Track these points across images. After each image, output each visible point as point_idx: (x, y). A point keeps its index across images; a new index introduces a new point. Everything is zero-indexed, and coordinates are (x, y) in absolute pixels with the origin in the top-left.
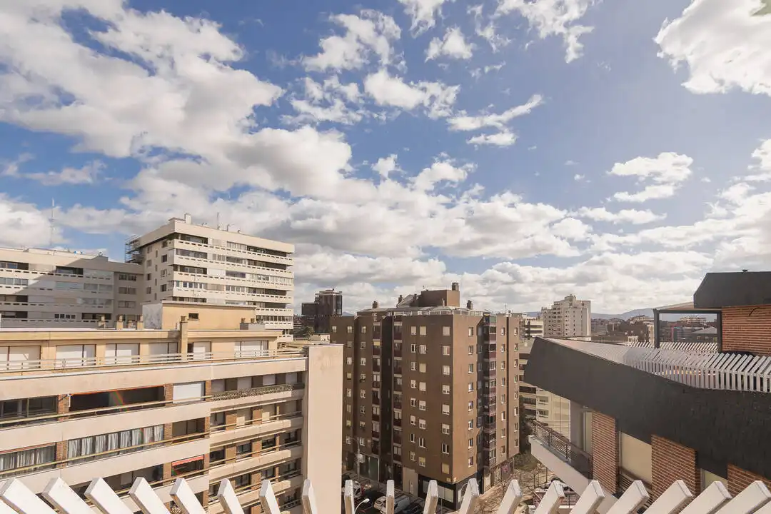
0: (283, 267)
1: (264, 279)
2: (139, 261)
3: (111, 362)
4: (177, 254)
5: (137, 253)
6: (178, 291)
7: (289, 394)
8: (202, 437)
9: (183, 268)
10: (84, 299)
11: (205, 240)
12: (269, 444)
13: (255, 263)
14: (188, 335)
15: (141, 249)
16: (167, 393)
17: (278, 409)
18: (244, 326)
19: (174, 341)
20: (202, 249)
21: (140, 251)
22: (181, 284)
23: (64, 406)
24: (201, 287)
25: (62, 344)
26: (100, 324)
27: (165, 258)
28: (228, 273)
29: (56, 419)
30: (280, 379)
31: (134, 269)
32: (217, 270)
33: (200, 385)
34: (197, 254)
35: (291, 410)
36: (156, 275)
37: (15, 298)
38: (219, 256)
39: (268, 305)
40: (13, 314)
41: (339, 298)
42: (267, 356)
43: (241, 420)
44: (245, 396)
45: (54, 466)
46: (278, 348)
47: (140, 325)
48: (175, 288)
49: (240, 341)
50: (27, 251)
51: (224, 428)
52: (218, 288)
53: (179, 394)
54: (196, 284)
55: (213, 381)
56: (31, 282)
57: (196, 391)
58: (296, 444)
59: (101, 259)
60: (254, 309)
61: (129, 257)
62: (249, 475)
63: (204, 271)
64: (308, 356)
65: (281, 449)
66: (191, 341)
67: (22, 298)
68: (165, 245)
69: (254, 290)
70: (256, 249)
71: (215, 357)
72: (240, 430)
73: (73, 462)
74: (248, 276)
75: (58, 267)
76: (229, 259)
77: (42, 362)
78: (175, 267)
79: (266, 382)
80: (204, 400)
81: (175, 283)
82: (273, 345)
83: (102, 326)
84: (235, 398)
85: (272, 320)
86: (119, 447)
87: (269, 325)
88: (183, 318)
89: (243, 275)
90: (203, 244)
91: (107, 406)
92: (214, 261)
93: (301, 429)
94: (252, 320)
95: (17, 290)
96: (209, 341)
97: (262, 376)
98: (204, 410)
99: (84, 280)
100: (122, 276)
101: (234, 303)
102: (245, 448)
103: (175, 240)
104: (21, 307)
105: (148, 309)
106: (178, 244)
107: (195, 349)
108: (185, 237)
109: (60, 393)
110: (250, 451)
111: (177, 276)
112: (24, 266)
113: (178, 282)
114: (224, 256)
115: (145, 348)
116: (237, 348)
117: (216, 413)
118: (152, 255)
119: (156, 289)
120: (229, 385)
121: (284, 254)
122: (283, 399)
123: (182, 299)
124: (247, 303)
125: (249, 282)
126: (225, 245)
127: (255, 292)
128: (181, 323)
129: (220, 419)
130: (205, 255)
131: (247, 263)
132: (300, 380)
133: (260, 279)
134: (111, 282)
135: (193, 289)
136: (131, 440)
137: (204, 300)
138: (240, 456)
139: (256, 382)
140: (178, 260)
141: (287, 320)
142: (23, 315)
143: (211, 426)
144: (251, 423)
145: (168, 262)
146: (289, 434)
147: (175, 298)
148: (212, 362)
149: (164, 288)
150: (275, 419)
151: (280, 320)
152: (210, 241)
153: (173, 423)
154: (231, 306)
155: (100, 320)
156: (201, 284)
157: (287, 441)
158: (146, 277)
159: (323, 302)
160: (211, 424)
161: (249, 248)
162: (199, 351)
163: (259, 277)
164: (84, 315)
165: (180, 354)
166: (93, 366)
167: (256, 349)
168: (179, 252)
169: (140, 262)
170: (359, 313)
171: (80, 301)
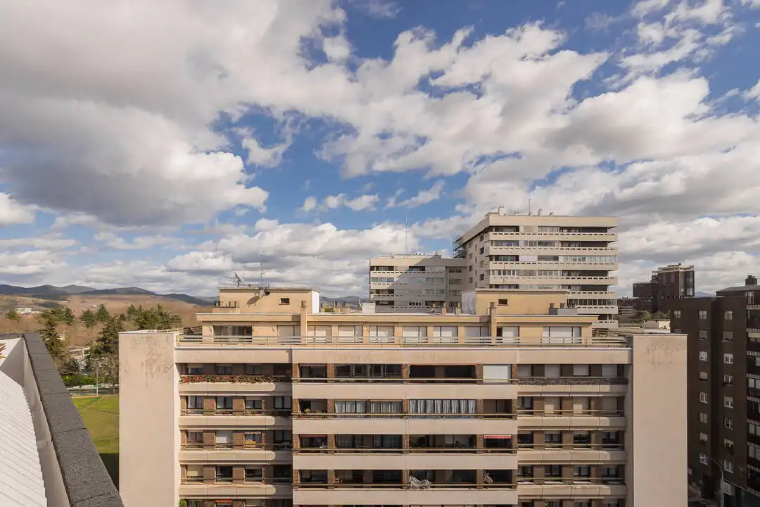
0: (604, 244)
1: (580, 260)
2: (463, 255)
3: (437, 341)
4: (492, 245)
5: (461, 249)
6: (494, 279)
7: (606, 388)
8: (511, 417)
9: (497, 258)
10: (426, 290)
11: (517, 229)
12: (583, 439)
13: (569, 243)
14: (497, 319)
15: (464, 245)
16: (477, 372)
17: (593, 404)
18: (553, 311)
19: (485, 324)
20: (514, 237)
21: (463, 246)
22: (496, 272)
23: (406, 372)
24: (514, 274)
25: (406, 325)
26: (432, 310)
27: (482, 250)
28: (540, 258)
29: (401, 382)
30: (594, 370)
31: (460, 262)
32: (528, 256)
33: (507, 367)
34: (509, 243)
35: (610, 406)
36: (476, 267)
37: (387, 292)
38: (531, 242)
39: (585, 288)
40: (387, 303)
41: (689, 274)
42: (579, 344)
43: (549, 408)
44: (553, 384)
45: (401, 417)
46: (594, 335)
47: (458, 310)
48: (491, 276)
49: (549, 326)
50: (393, 258)
51: (532, 413)
52: (531, 273)
53: (488, 374)
54: (509, 271)
55: (518, 365)
56: (395, 280)
57: (504, 374)
58: (617, 447)
59: (437, 257)
60: (564, 292)
61: (456, 253)
62: (560, 467)
63: (517, 258)
64: (632, 347)
65: (597, 448)
66: (500, 326)
67: (391, 291)
68: (482, 239)
69: (569, 273)
70: (569, 229)
71: (522, 341)
72: (549, 419)
73: (413, 417)
74: (561, 259)
75: (410, 267)
76: (540, 243)
77: (396, 339)
78: (491, 257)
79: (577, 372)
80: (511, 382)
81: (491, 272)
82: (587, 332)
83: (434, 312)
84: (542, 384)
85: (590, 304)
86: (442, 412)
87: (582, 309)
88: (492, 304)
89: (556, 258)
90: (515, 233)
91: (433, 377)
92: (526, 248)
93: (623, 432)
94: (562, 305)
95: (388, 286)
96: (517, 326)
97: (572, 365)
98: (511, 392)
99: (426, 275)
100: (451, 269)
101: (545, 288)
102: (556, 438)
103: (490, 233)
104: (390, 298)
105: (466, 296)
106: (492, 236)
107: (504, 333)
108: (498, 229)
109: (403, 362)
110: (560, 442)
111: (493, 265)
112: (391, 268)
113: (493, 271)
114: (535, 242)
115: (462, 330)
116: (546, 334)
117: (523, 397)
118: (471, 250)
119: (476, 279)
120: (536, 371)
121: (604, 229)
122: (599, 393)
123: (497, 286)
124: (561, 287)
125: (563, 264)
126: (536, 230)
127: (569, 275)
128: (491, 308)
129: (529, 404)
130: (517, 243)
131: (560, 245)
132: (622, 374)
133: (575, 260)
134: (443, 276)
135: (507, 276)
136: (451, 408)
137: (517, 286)
138: (548, 445)
139: (566, 370)
140: (494, 251)
141: (609, 304)
142: (391, 303)
143: (518, 409)
144: (561, 413)
145: (485, 254)
146: (608, 434)
147: (491, 286)
148: (519, 346)
149: (482, 277)
150: (589, 413)
151: (600, 304)
152: (521, 229)
153: (484, 400)
154: (544, 291)
155: (432, 307)
156: (514, 271)
157: (605, 441)
158: (468, 268)
159: (664, 281)
160: (518, 407)
161: (562, 228)
162: (508, 335)
163: (574, 258)
164: (427, 303)
165: (489, 338)
166: (426, 344)
167: (566, 335)
168: (494, 244)
169: (463, 257)
170: (718, 293)
171: (424, 292)
